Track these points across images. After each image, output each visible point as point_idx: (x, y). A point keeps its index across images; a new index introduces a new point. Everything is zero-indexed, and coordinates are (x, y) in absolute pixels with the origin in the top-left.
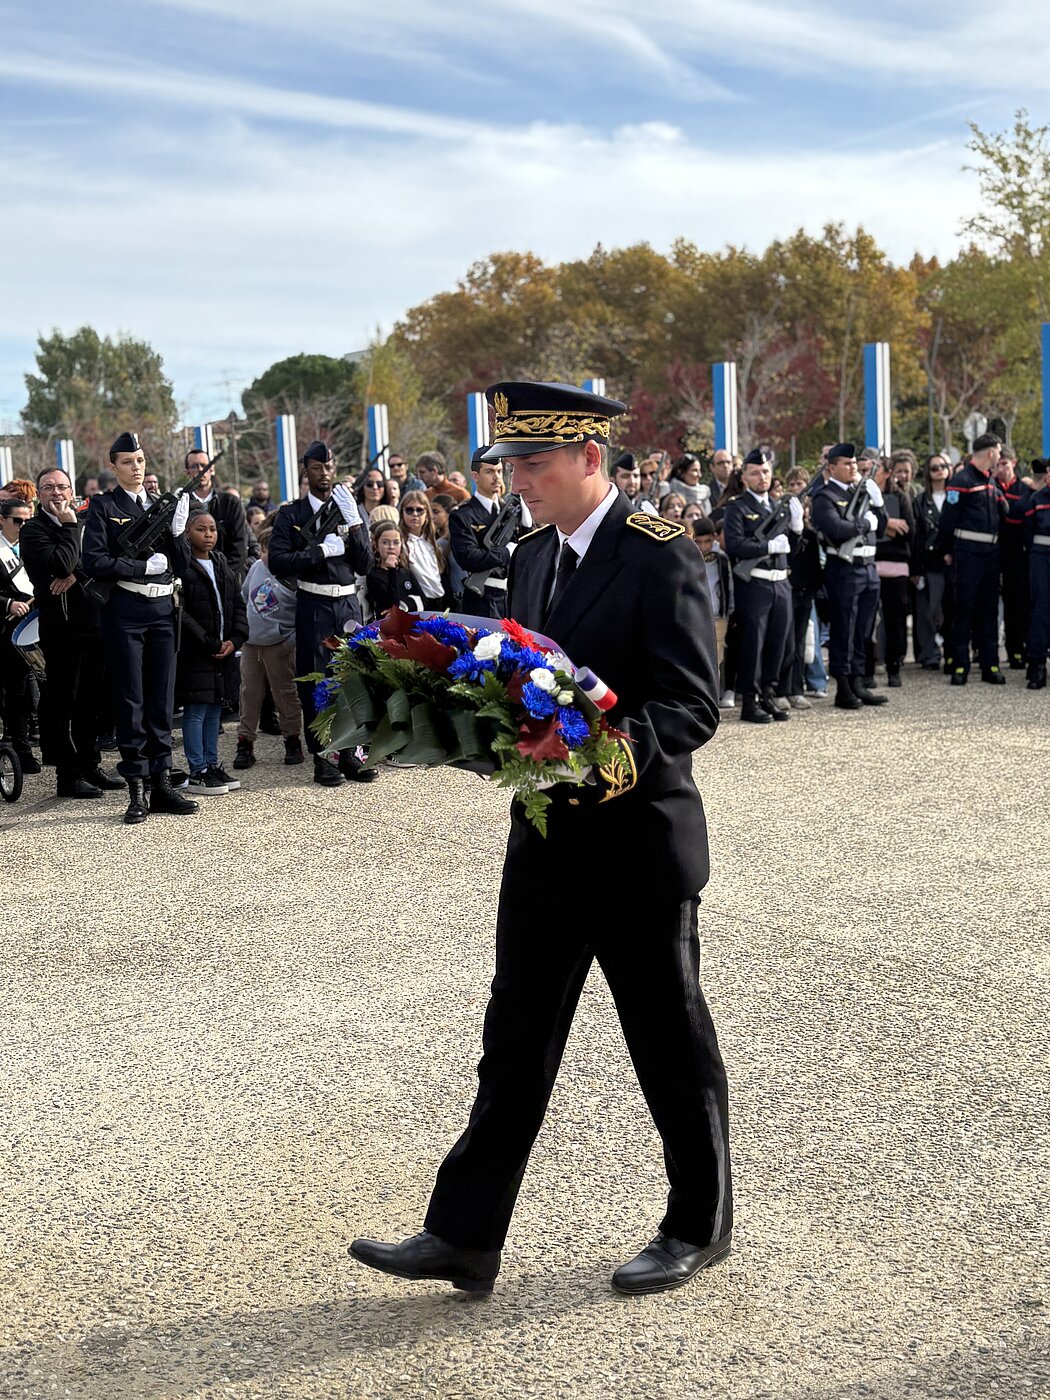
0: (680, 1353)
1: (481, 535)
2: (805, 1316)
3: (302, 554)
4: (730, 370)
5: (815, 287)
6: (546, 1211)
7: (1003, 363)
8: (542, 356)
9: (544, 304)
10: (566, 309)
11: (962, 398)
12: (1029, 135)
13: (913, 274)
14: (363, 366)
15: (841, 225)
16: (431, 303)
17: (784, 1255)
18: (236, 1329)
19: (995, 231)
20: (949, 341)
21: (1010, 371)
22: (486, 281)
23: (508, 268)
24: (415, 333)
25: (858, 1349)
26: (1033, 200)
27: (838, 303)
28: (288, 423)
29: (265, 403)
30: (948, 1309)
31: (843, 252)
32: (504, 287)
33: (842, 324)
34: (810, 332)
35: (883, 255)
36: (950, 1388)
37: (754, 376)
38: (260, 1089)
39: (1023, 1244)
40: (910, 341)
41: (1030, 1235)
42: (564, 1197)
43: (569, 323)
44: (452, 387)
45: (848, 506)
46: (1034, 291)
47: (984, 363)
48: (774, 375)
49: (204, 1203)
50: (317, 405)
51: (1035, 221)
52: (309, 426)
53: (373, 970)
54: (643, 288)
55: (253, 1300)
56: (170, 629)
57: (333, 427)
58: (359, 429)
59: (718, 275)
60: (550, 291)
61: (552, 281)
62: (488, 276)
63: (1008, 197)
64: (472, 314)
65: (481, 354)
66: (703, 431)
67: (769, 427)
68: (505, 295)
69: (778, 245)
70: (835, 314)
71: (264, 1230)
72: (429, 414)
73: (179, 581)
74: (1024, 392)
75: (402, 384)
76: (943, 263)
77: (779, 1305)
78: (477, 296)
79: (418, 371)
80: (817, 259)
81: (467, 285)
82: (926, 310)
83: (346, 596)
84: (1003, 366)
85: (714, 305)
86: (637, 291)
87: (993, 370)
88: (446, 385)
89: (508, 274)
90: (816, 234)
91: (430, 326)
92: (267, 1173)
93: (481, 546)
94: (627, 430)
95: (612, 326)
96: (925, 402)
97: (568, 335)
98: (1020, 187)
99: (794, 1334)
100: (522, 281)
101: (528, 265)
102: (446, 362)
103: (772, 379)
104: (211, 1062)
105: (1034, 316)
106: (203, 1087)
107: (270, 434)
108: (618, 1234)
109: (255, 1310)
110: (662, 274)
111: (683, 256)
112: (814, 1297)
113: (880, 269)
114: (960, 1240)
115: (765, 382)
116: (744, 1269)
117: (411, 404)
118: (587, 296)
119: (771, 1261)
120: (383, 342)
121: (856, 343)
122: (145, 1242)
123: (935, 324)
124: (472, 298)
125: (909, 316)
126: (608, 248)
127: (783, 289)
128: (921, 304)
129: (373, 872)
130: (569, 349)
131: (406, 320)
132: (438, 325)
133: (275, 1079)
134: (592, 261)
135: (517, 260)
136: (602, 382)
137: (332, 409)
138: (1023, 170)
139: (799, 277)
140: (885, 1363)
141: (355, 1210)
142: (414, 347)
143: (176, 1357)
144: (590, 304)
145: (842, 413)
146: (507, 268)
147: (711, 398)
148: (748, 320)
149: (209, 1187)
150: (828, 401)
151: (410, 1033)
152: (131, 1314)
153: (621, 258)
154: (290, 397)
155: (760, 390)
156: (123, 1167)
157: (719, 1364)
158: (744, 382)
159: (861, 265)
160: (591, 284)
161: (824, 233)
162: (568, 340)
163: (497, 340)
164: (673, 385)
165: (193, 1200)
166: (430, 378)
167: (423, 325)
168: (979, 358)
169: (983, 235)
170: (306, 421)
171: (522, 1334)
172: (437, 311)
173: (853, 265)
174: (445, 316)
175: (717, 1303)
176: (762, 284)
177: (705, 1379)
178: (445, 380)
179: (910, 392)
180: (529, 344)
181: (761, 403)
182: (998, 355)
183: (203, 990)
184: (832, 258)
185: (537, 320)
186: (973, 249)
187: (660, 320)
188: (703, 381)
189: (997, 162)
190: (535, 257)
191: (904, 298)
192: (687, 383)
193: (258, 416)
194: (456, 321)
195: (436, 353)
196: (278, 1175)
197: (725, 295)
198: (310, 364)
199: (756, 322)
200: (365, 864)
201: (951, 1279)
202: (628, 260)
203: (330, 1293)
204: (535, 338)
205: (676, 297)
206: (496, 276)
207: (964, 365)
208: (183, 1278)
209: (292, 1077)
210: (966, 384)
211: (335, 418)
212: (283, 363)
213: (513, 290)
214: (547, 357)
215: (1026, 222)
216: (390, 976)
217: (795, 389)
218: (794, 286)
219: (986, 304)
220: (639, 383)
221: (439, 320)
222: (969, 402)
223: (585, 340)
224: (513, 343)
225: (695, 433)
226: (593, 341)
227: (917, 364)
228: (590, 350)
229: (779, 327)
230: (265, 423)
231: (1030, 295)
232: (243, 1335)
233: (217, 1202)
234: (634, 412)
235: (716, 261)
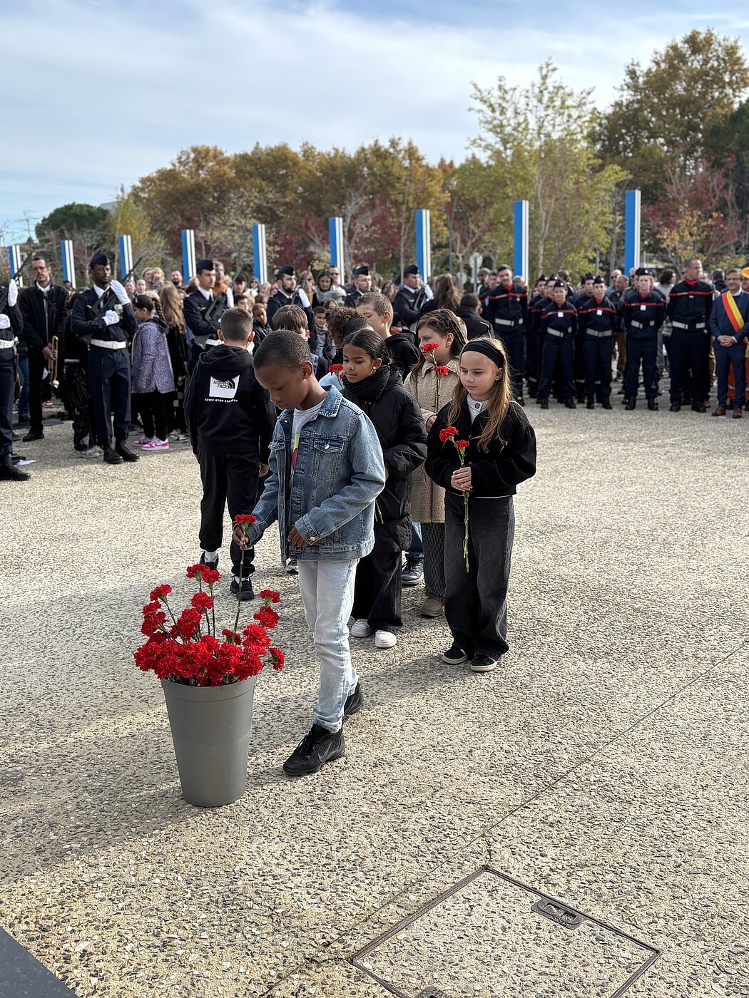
0: (346, 763)
1: (203, 313)
2: (413, 740)
3: (93, 323)
4: (339, 222)
5: (385, 176)
6: (265, 693)
7: (492, 224)
8: (226, 209)
9: (224, 178)
10: (238, 182)
11: (469, 244)
12: (506, 92)
13: (440, 171)
14: (112, 213)
15: (399, 139)
16: (155, 174)
17: (398, 709)
18: (89, 767)
19: (487, 147)
20: (460, 211)
21: (495, 229)
22: (189, 162)
23: (203, 155)
24: (145, 193)
25: (442, 755)
26: (508, 130)
27: (398, 185)
28: (69, 246)
29: (52, 233)
30: (488, 732)
31: (401, 156)
32: (200, 167)
33: (400, 198)
34: (384, 202)
35: (423, 159)
36: (492, 771)
37: (352, 227)
38: (88, 636)
39: (524, 697)
40: (438, 210)
41: (528, 692)
42: (274, 685)
43: (242, 190)
44: (170, 226)
45: (414, 303)
46: (509, 182)
47: (481, 224)
48: (363, 226)
49: (62, 699)
50: (85, 235)
51: (509, 142)
52: (80, 248)
53: (150, 567)
54: (284, 171)
55: (96, 751)
56: (11, 368)
57: (95, 249)
58: (112, 250)
59: (328, 166)
60: (229, 170)
61: (229, 165)
62: (190, 160)
63: (495, 127)
64: (180, 182)
65: (186, 206)
66: (323, 258)
67: (361, 257)
68: (200, 172)
69: (363, 149)
70: (396, 192)
71: (100, 712)
72: (156, 242)
73: (16, 339)
74: (503, 241)
75: (139, 223)
76: (457, 165)
77: (398, 735)
78: (184, 171)
79: (149, 215)
80: (386, 159)
81: (177, 165)
82: (447, 192)
83: (121, 349)
84: (492, 226)
85: (327, 184)
86: (281, 173)
87: (486, 228)
88: (165, 225)
89: (203, 159)
90: (385, 144)
91: (154, 189)
92: (99, 682)
93: (204, 319)
94: (278, 256)
95: (267, 193)
96: (447, 246)
97: (241, 197)
98: (501, 122)
99: (406, 749)
100: (211, 164)
101: (217, 155)
102: (165, 211)
103: (362, 229)
104: (56, 622)
105: (508, 197)
106: (54, 636)
107: (56, 252)
108: (306, 703)
109: (99, 756)
110: (295, 164)
111: (308, 154)
112: (417, 730)
113: (421, 166)
114: (492, 696)
115: (358, 230)
116: (377, 717)
117: (144, 236)
118: (251, 175)
119: (392, 712)
120: (126, 198)
121: (408, 209)
122: (29, 723)
123: (453, 200)
124: (180, 173)
125: (438, 195)
126: (263, 146)
127: (366, 176)
128: (444, 188)
129: (143, 513)
130: (242, 205)
131: (139, 185)
132: (159, 188)
133: (97, 630)
134: (253, 153)
135: (208, 151)
136: (263, 226)
137: (95, 238)
138: (503, 112)
139: (375, 169)
140: (456, 761)
141: (154, 699)
142: (145, 201)
143: (55, 784)
144: (252, 179)
145: (402, 250)
146: (201, 156)
147: (328, 239)
148: (347, 194)
149: (64, 691)
150: (394, 242)
151: (176, 602)
152: (24, 763)
153: (271, 152)
154: (68, 230)
155: (356, 234)
156: (9, 682)
157: (368, 767)
158: (346, 230)
159: (411, 163)
160: (253, 168)
161: (389, 143)
162: (242, 200)
163: (196, 199)
164: (304, 230)
165: (55, 699)
166: (155, 220)
167: (150, 188)
168: (479, 221)
169: (481, 149)
170: (78, 245)
171: (257, 759)
172: (159, 180)
173: (406, 163)
174: (164, 183)
175: (364, 736)
176: (354, 172)
177: (361, 775)
178: (165, 222)
179: (438, 240)
180: (216, 202)
181: (356, 243)
182: (489, 219)
183: (46, 582)
184: (395, 158)
185: (220, 188)
186: (474, 157)
187: (295, 191)
188: (322, 228)
189: (488, 107)
190: (219, 149)
191: (435, 184)
192: (313, 229)
193: (47, 241)
194: (171, 186)
195: (158, 206)
196: (105, 682)
197: (333, 178)
198: (79, 209)
199: (353, 194)
200: (138, 508)
201: (488, 716)
202: (275, 154)
203: (143, 744)
204: (219, 199)
205: (304, 177)
206: (195, 160)
207: (470, 224)
208: (54, 742)
209: (107, 628)
210: (471, 235)
211: (97, 243)
212: (62, 209)
213: (206, 169)
214: (229, 210)
215: (505, 142)
216: (161, 571)
217: (376, 235)
218: (373, 174)
219: (482, 189)
220: (284, 228)
221: (160, 185)
222: (474, 246)
223: (252, 201)
224: (206, 201)
225: (318, 259)
226: (257, 201)
227: (442, 223)
228: (255, 207)
229: (366, 198)
230: (52, 245)
231: (507, 185)
232: (94, 770)
233: (70, 699)
234: (281, 245)
235: (327, 157)
